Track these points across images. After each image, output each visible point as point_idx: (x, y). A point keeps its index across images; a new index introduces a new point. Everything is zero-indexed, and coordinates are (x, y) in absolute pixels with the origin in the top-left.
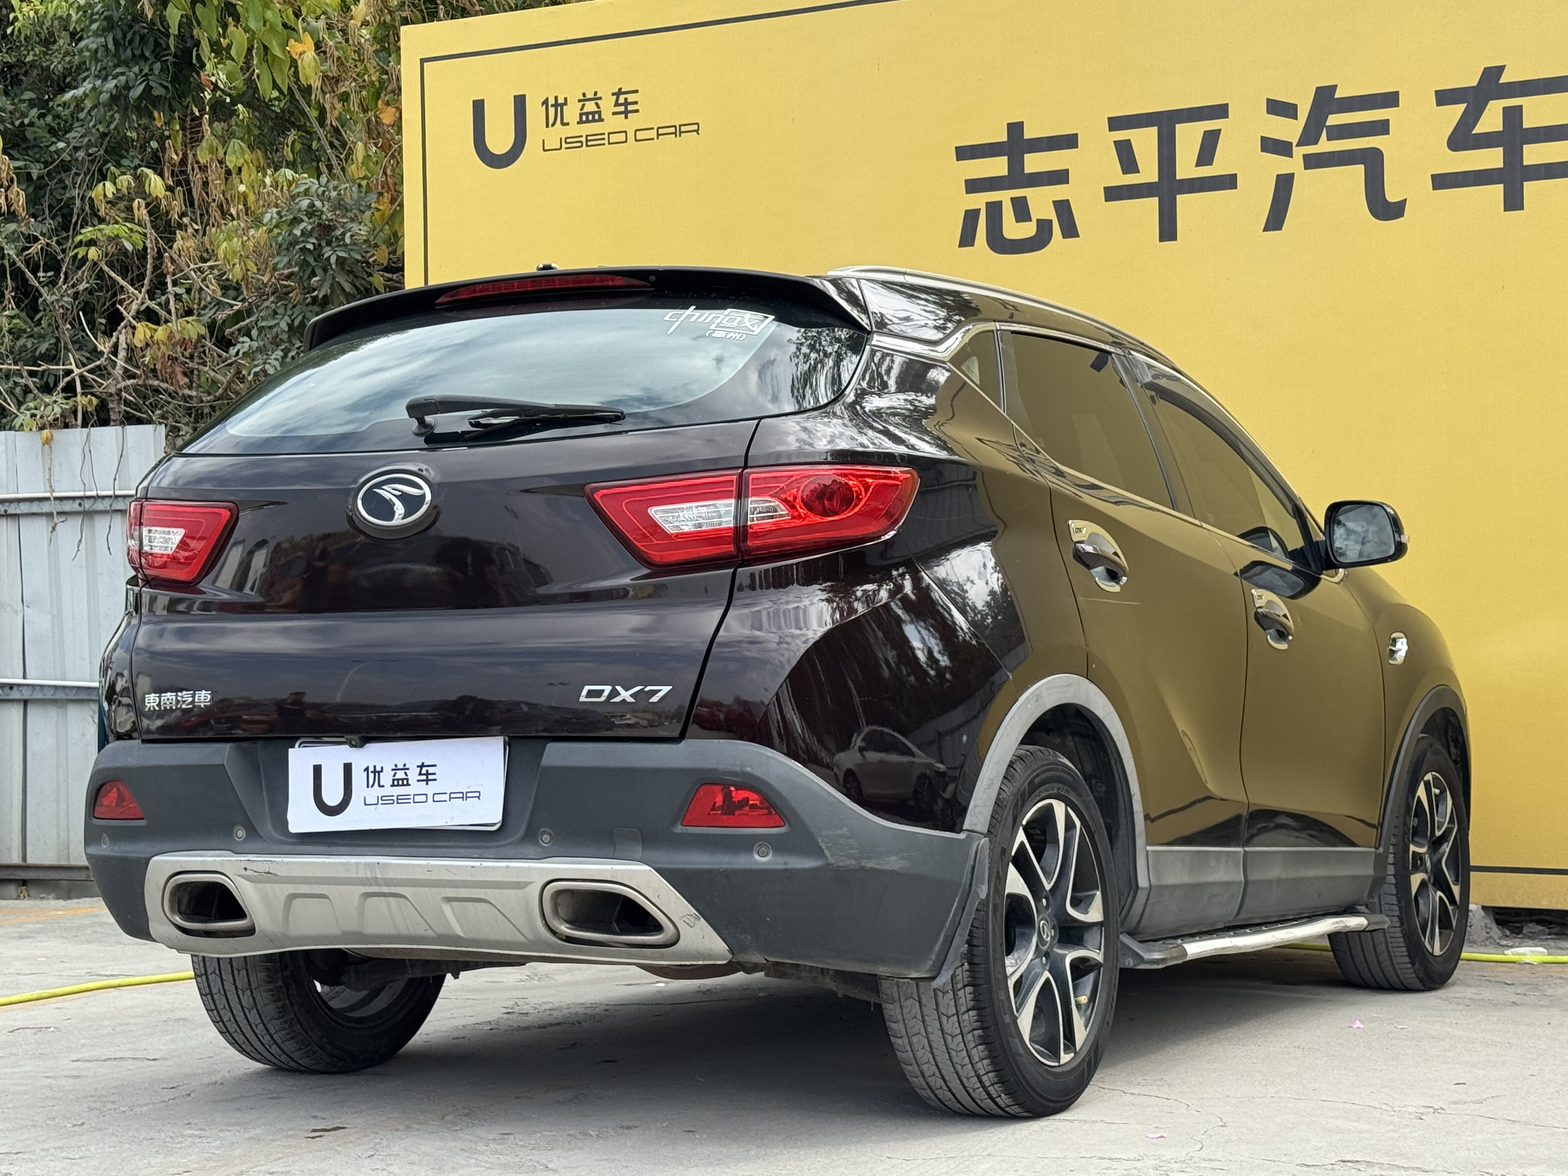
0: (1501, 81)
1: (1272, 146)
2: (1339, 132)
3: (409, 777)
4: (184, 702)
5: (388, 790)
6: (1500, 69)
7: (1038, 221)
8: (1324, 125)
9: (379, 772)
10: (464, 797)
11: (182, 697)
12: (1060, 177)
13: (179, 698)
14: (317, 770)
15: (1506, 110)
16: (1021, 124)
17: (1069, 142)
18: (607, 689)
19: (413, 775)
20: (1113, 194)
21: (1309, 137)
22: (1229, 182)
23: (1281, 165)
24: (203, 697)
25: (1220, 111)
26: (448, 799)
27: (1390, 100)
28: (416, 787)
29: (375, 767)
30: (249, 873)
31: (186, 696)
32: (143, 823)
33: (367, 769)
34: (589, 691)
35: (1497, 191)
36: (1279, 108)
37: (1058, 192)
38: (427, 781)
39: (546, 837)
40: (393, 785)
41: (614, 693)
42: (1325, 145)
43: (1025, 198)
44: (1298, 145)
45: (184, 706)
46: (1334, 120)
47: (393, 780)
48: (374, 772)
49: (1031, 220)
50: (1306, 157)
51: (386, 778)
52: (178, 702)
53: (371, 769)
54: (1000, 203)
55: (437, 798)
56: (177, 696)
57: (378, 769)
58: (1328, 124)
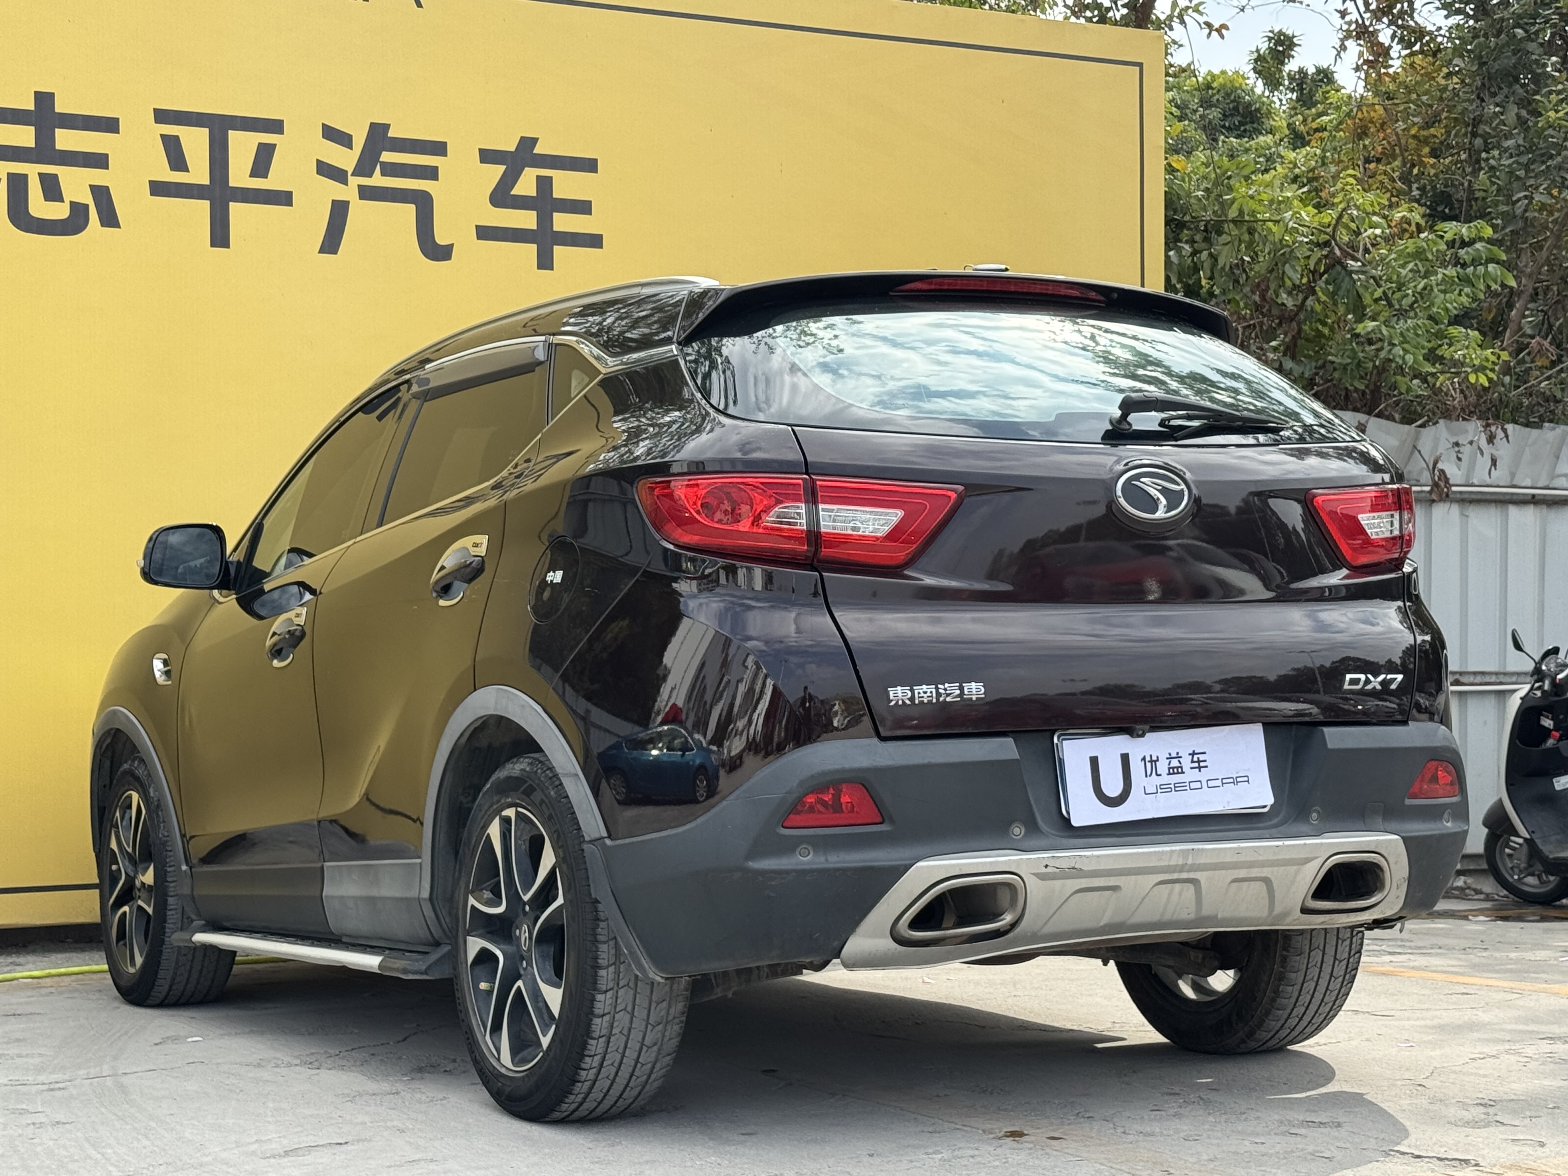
0: (535, 152)
1: (325, 170)
2: (391, 170)
3: (1183, 764)
4: (948, 695)
5: (1166, 779)
6: (534, 141)
7: (71, 202)
8: (378, 161)
9: (1155, 761)
10: (1235, 782)
11: (945, 689)
12: (99, 161)
13: (941, 691)
14: (1094, 761)
15: (539, 178)
16: (51, 96)
17: (110, 125)
18: (1362, 677)
19: (1186, 762)
20: (158, 189)
21: (364, 168)
22: (284, 198)
23: (338, 191)
24: (975, 690)
25: (276, 126)
26: (1220, 784)
27: (439, 148)
28: (1190, 775)
29: (1151, 756)
30: (1049, 870)
31: (952, 689)
32: (884, 828)
33: (1144, 759)
34: (1351, 679)
35: (531, 249)
36: (331, 134)
37: (97, 176)
38: (1200, 768)
39: (1315, 815)
40: (1169, 774)
41: (1368, 681)
42: (377, 180)
43: (56, 176)
44: (353, 175)
45: (948, 699)
46: (387, 157)
47: (1169, 769)
48: (1151, 761)
49: (62, 200)
50: (361, 188)
51: (1162, 767)
52: (939, 695)
53: (1148, 759)
54: (25, 177)
55: (1211, 784)
56: (937, 689)
57: (1154, 758)
58: (381, 160)
